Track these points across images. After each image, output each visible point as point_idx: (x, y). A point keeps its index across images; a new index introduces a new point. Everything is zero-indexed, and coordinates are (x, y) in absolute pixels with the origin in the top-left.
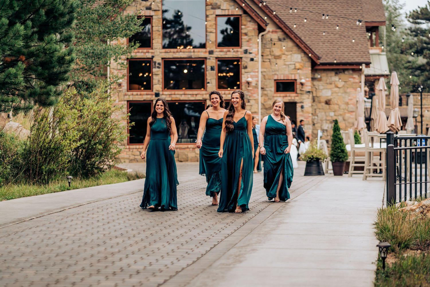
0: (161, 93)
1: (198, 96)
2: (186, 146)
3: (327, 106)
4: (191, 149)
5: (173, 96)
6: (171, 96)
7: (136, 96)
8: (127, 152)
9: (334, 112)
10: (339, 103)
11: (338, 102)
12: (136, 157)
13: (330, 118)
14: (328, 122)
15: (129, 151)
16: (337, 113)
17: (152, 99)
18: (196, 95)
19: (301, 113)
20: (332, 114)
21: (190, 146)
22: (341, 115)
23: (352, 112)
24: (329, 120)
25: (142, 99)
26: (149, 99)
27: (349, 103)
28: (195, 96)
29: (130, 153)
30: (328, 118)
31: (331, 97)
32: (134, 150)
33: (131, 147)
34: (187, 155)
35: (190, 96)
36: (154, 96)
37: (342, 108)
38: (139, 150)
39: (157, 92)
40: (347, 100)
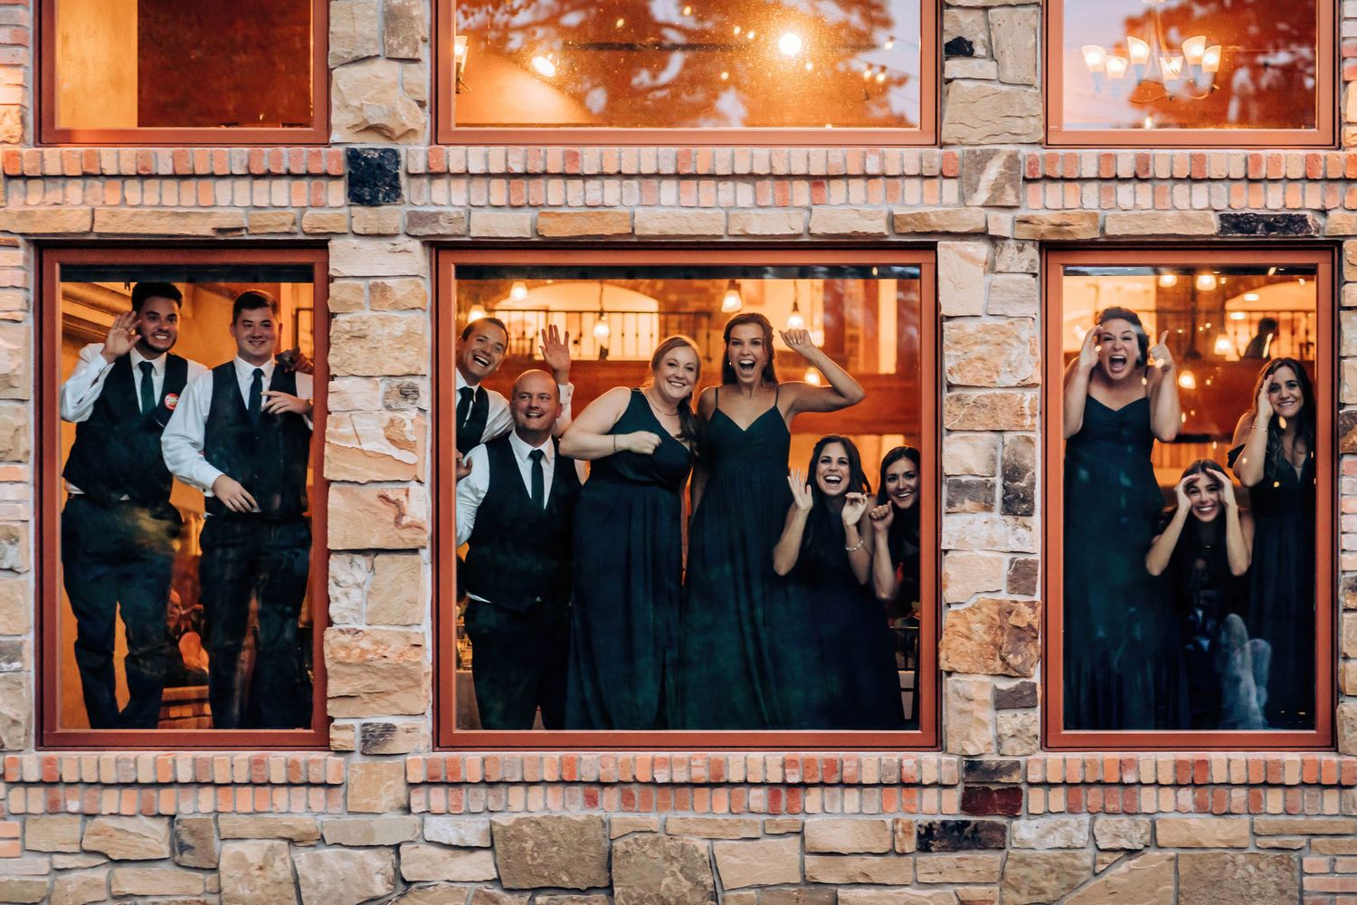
0: (415, 155)
1: (836, 190)
2: (697, 764)
4: (758, 798)
5: (554, 192)
6: (534, 190)
7: (133, 191)
8: (24, 815)
12: (128, 880)
15: (54, 809)
17: (313, 222)
18: (817, 181)
21: (737, 764)
25: (203, 229)
26: (275, 225)
28: (801, 192)
29: (65, 832)
32: (109, 801)
33: (73, 763)
34: (712, 864)
35: (745, 192)
36: (337, 193)
38: (165, 801)
39: (371, 144)
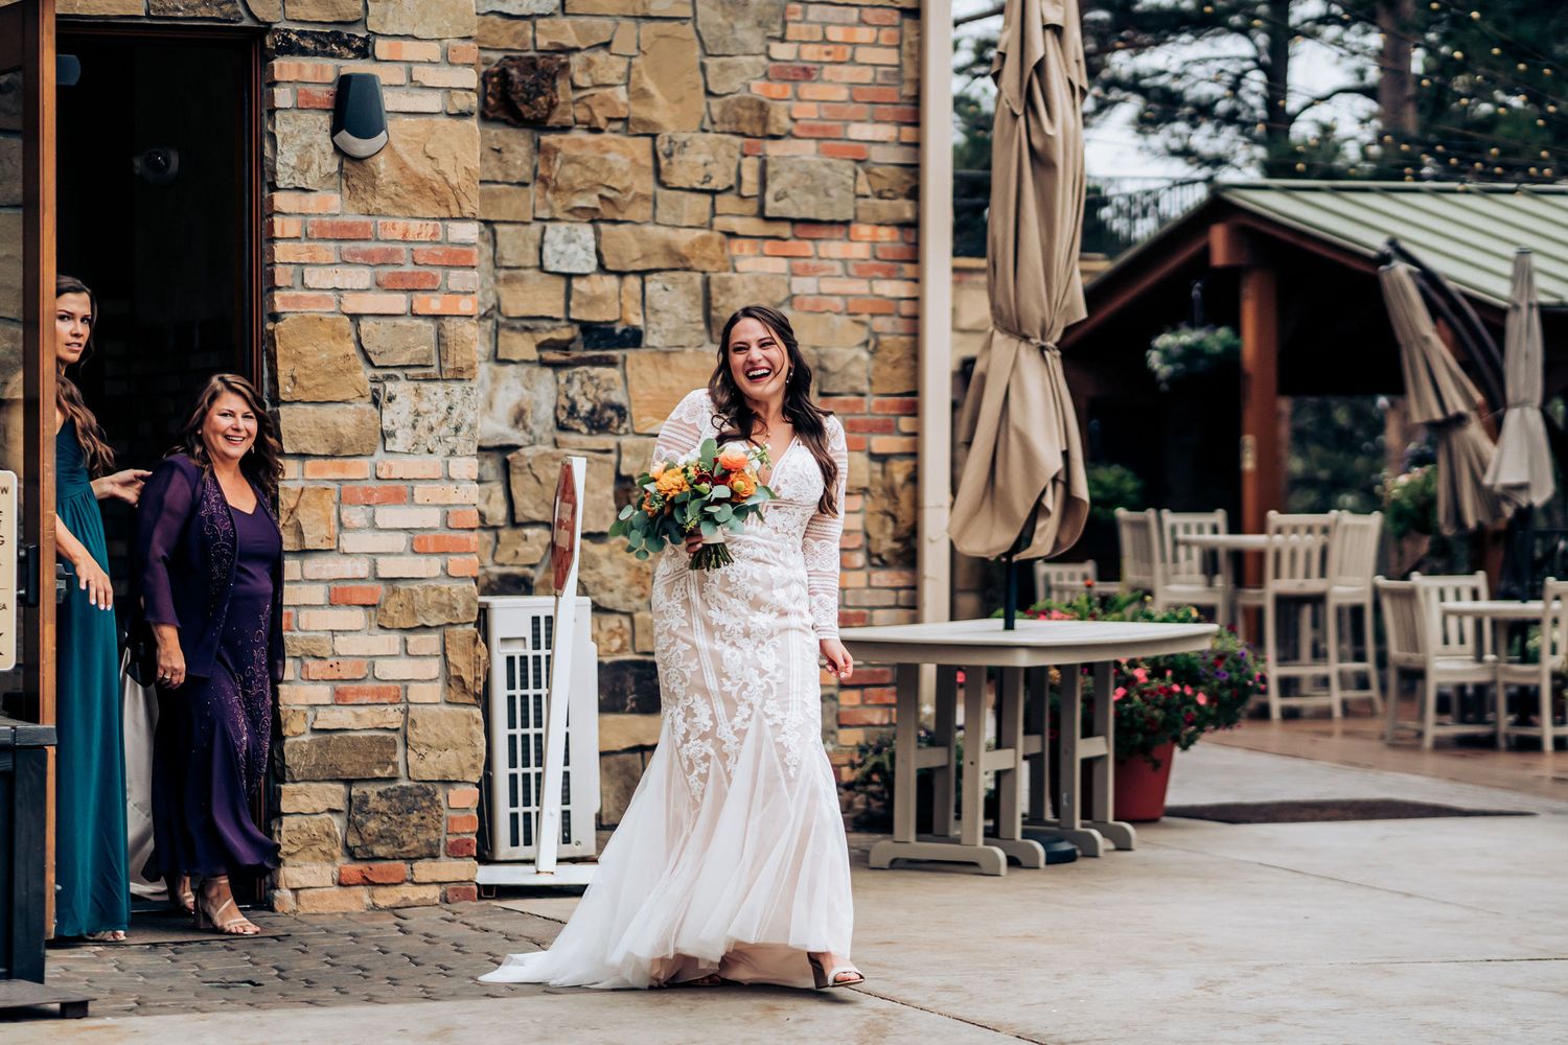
3: (517, 144)
9: (594, 218)
10: (661, 112)
11: (641, 95)
13: (543, 299)
14: (522, 346)
16: (626, 244)
19: (331, 203)
20: (571, 247)
22: (679, 263)
23: (807, 225)
24: (529, 323)
27: (780, 120)
30: (518, 303)
31: (567, 32)
37: (683, 172)
40: (744, 78)
